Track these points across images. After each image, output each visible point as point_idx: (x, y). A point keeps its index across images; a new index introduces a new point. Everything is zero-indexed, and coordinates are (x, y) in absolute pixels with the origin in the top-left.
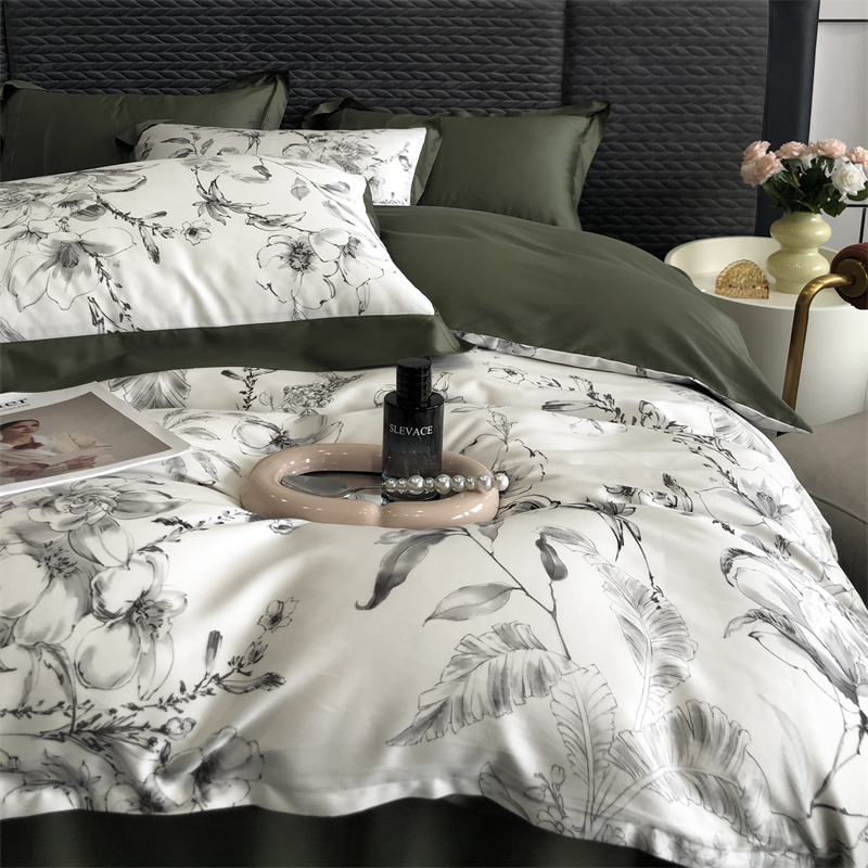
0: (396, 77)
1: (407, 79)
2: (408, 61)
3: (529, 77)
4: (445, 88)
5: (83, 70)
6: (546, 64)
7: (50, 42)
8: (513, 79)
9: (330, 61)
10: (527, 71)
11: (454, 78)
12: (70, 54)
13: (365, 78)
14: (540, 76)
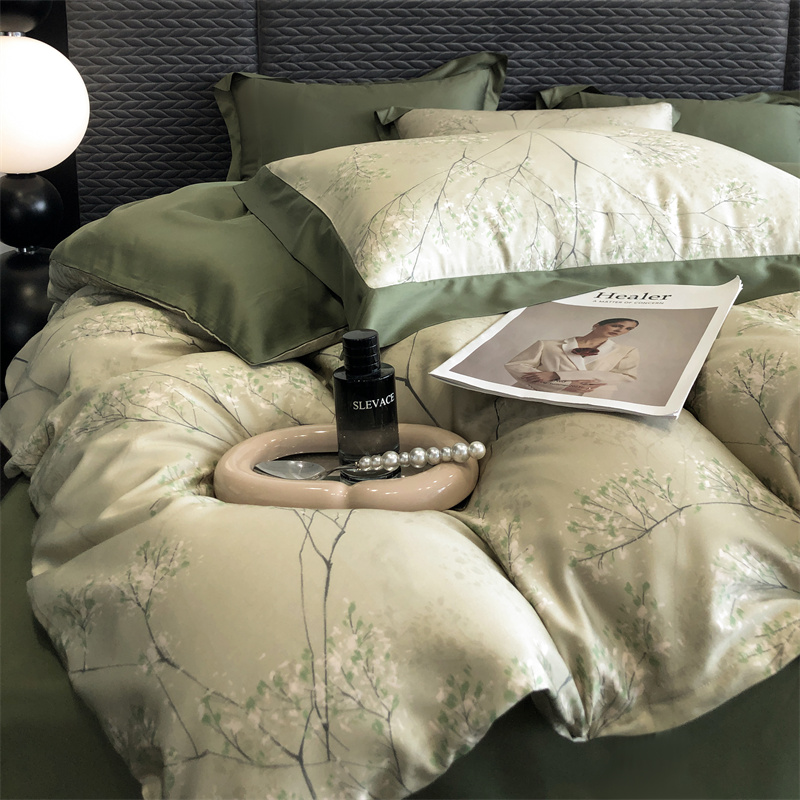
0: (634, 64)
1: (643, 66)
2: (646, 49)
3: (757, 64)
4: (679, 74)
5: (334, 60)
6: (773, 52)
7: (303, 33)
8: (742, 66)
9: (573, 49)
10: (755, 59)
11: (688, 64)
12: (322, 44)
13: (605, 66)
14: (767, 63)
